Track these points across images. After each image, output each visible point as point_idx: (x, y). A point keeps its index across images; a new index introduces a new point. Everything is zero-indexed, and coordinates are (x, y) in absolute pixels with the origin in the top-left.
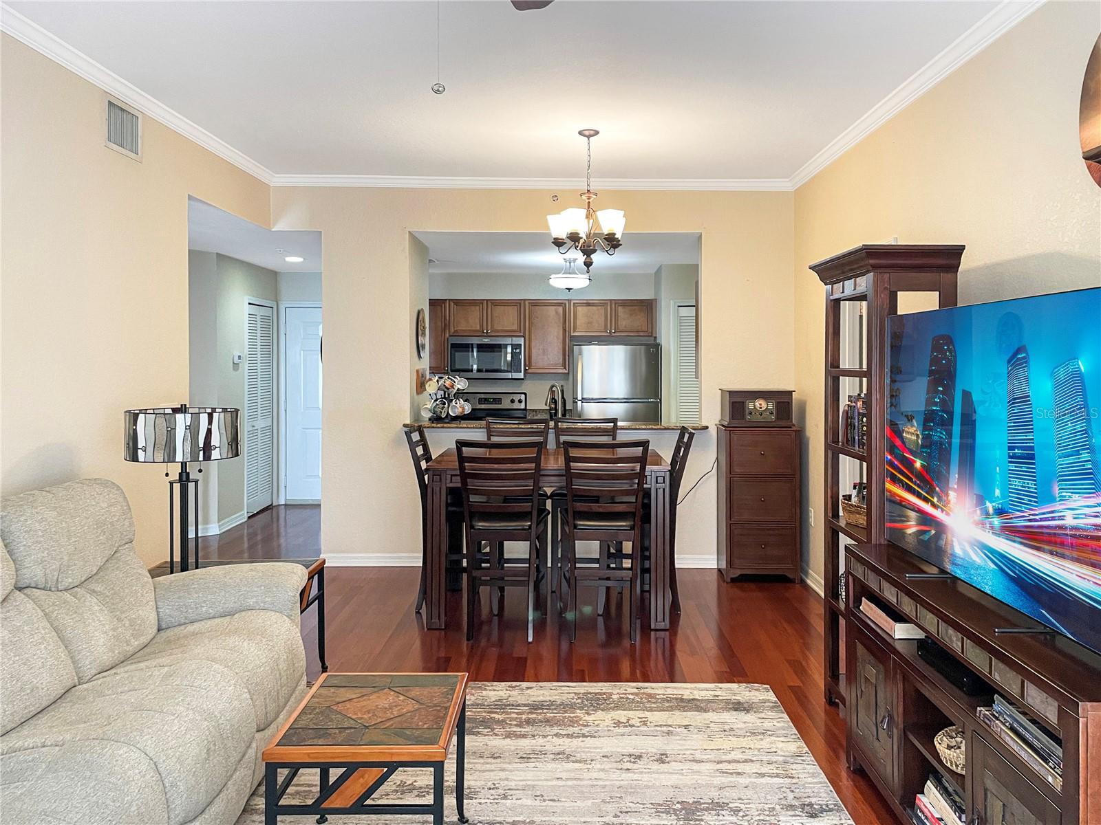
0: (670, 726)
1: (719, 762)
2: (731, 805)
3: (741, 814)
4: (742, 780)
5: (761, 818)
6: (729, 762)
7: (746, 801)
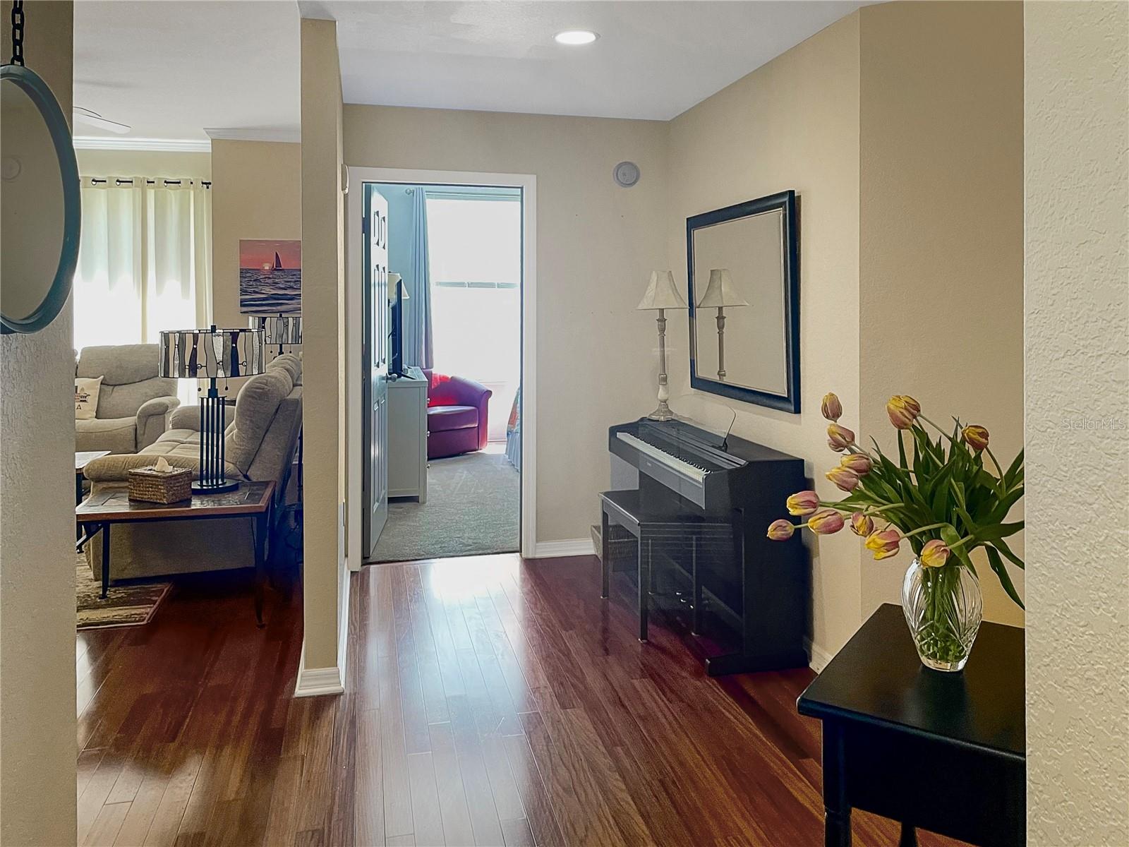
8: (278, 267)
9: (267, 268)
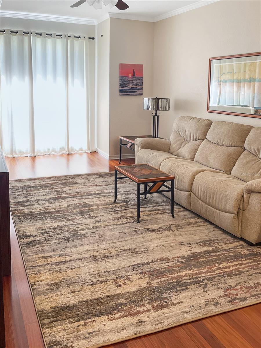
0: (102, 282)
1: (70, 261)
2: (62, 240)
3: (58, 238)
4: (59, 252)
5: (51, 238)
6: (66, 262)
7: (57, 243)
8: (134, 76)
9: (130, 76)
